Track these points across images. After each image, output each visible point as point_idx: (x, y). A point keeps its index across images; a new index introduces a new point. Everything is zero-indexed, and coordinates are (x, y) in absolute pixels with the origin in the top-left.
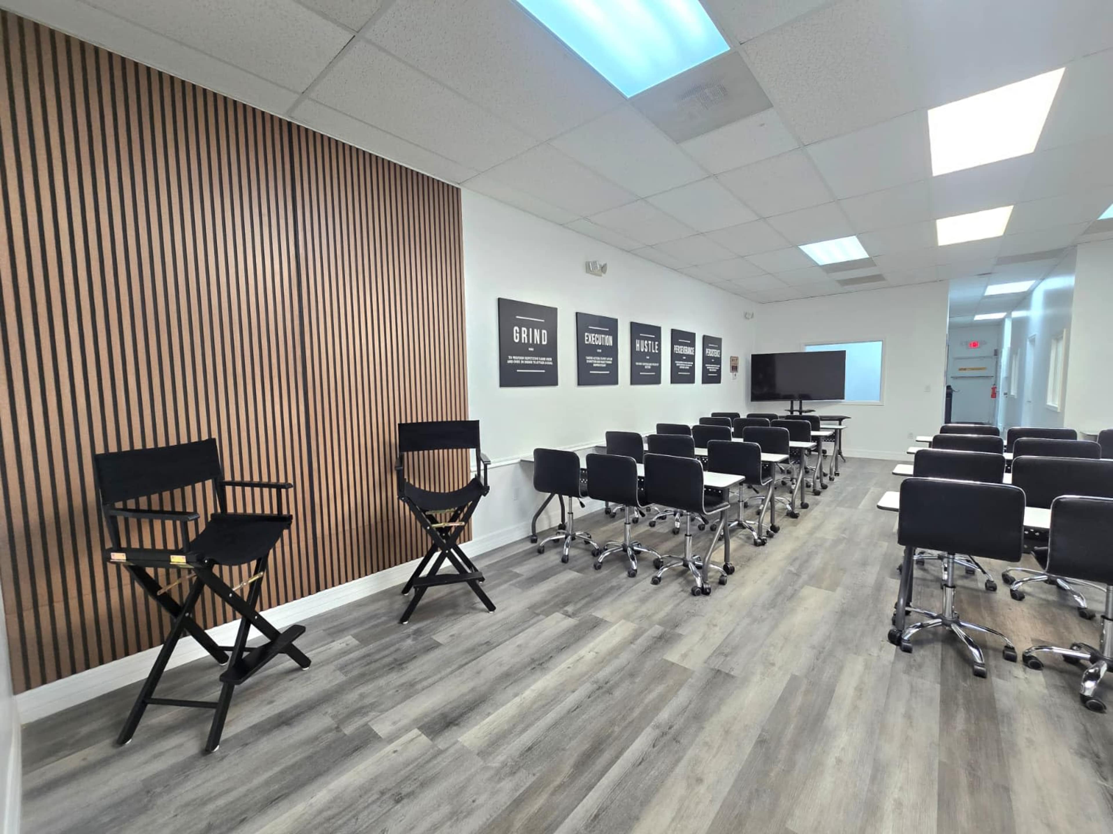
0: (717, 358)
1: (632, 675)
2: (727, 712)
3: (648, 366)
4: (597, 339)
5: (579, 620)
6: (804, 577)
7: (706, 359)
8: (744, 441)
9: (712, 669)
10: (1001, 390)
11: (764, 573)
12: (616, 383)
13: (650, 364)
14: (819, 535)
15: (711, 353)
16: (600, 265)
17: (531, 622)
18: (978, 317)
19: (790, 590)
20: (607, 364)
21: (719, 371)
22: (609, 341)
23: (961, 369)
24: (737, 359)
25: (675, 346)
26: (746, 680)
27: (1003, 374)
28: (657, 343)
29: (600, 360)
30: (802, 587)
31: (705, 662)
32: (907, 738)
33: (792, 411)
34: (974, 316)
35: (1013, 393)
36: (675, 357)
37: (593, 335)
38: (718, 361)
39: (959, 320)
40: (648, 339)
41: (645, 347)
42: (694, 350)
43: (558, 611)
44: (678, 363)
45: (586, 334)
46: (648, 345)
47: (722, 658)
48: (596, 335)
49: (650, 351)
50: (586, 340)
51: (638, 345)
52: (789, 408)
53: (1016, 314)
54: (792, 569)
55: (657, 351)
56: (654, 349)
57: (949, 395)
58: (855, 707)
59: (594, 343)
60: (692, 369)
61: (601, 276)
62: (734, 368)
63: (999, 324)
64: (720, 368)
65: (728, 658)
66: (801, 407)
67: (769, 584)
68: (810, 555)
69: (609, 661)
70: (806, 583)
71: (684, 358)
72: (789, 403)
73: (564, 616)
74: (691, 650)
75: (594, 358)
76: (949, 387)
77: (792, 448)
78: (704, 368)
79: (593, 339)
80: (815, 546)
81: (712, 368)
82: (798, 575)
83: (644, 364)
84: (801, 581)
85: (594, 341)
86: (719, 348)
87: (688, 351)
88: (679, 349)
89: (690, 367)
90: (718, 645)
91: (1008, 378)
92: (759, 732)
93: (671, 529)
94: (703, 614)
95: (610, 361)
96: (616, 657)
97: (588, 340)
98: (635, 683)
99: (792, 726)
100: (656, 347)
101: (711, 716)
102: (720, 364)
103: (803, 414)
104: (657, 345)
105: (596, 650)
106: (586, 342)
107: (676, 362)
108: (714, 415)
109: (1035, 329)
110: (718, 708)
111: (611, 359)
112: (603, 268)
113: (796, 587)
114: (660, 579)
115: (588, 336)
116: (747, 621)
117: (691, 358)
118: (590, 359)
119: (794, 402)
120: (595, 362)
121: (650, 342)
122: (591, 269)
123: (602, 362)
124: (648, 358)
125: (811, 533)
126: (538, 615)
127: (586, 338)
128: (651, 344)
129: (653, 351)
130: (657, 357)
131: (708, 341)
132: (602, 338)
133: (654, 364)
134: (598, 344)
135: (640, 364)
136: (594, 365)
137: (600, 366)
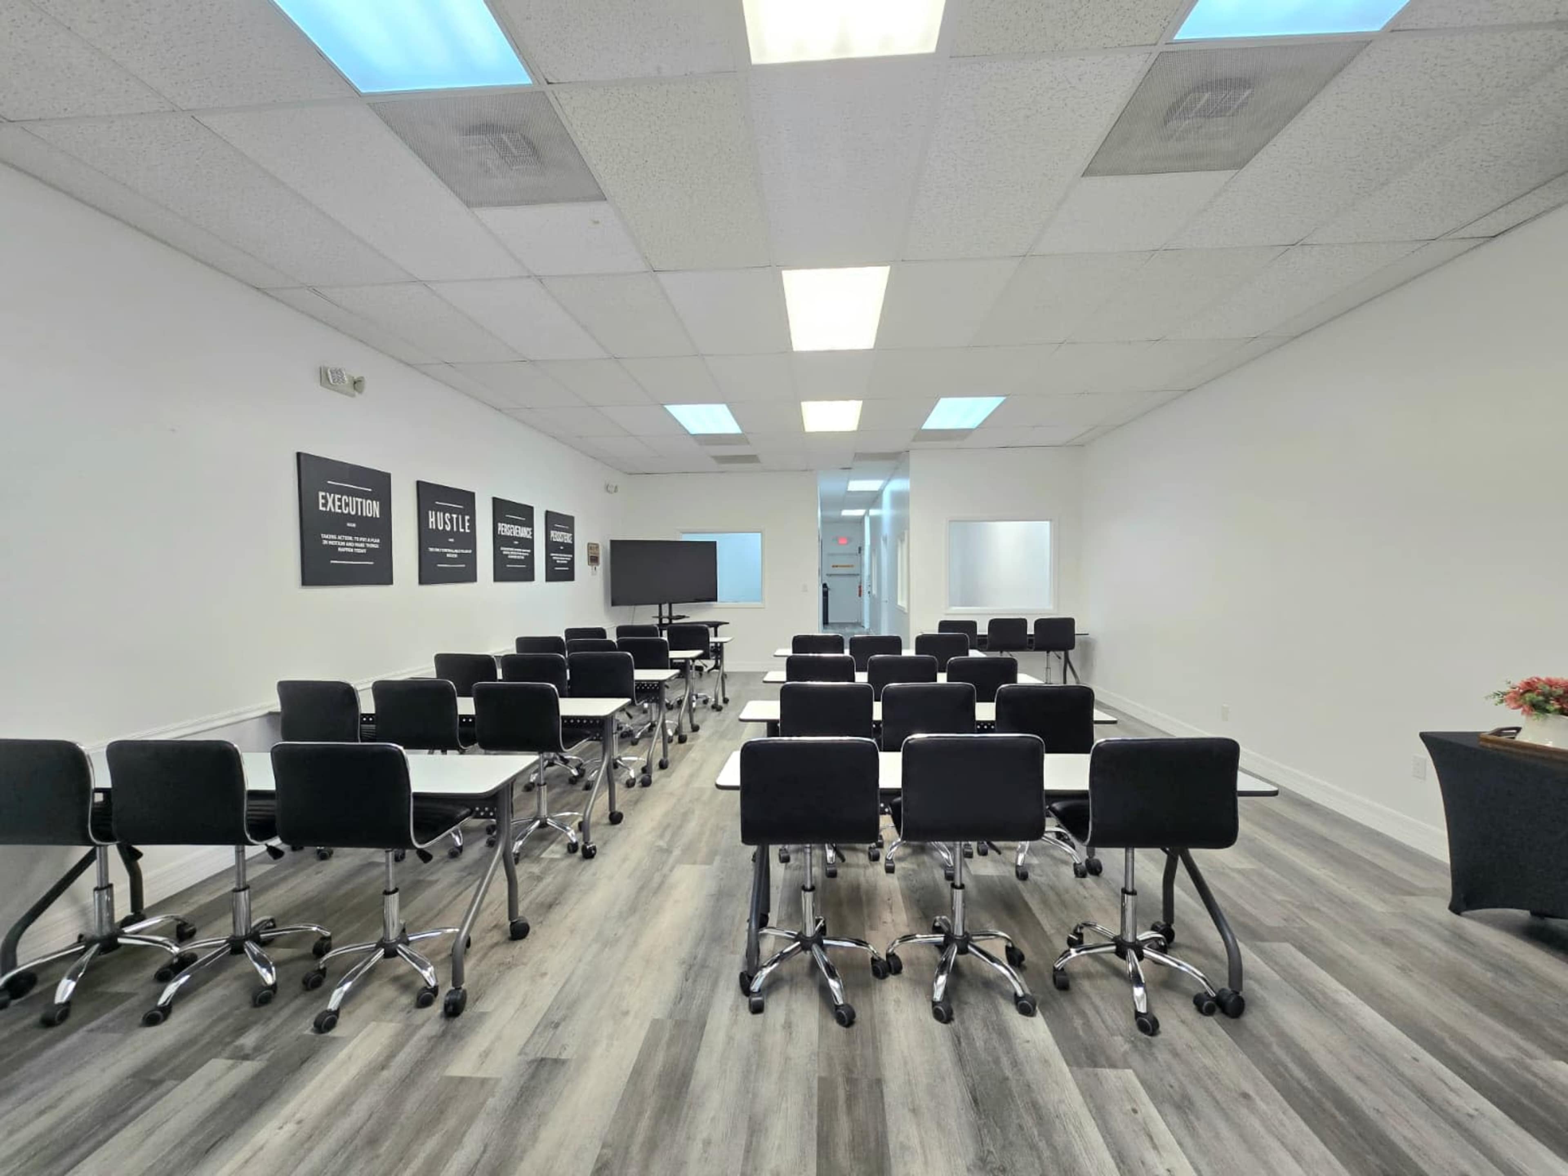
0: (568, 544)
1: (373, 1142)
2: (548, 1138)
3: (452, 553)
4: (347, 505)
6: (677, 851)
7: (551, 547)
9: (531, 1062)
10: (865, 589)
11: (625, 860)
12: (389, 581)
13: (456, 551)
14: (696, 784)
15: (557, 536)
16: (351, 378)
18: (845, 513)
19: (657, 878)
20: (369, 549)
21: (571, 564)
22: (372, 509)
23: (833, 566)
24: (597, 546)
25: (499, 524)
26: (583, 1061)
27: (866, 572)
28: (467, 518)
29: (355, 542)
30: (672, 869)
31: (520, 1054)
33: (659, 618)
34: (842, 510)
35: (874, 592)
36: (499, 540)
37: (338, 496)
38: (569, 549)
39: (829, 514)
40: (451, 511)
41: (445, 523)
42: (533, 531)
44: (506, 550)
45: (321, 494)
46: (451, 520)
47: (549, 1033)
48: (345, 497)
49: (455, 529)
50: (320, 505)
51: (432, 520)
52: (657, 615)
53: (873, 512)
54: (662, 843)
55: (467, 531)
56: (464, 527)
57: (825, 593)
59: (340, 511)
60: (530, 559)
61: (353, 396)
62: (593, 560)
63: (860, 520)
64: (573, 559)
65: (560, 1030)
66: (671, 613)
67: (629, 877)
68: (685, 816)
70: (679, 861)
71: (516, 542)
72: (656, 607)
74: (498, 1038)
75: (340, 538)
76: (825, 586)
78: (548, 558)
79: (337, 503)
80: (690, 801)
81: (561, 558)
82: (668, 851)
83: (445, 550)
84: (672, 859)
85: (340, 507)
86: (571, 530)
87: (524, 532)
88: (505, 529)
89: (526, 557)
90: (545, 1008)
91: (870, 577)
92: (598, 1152)
94: (525, 960)
95: (374, 543)
97: (325, 505)
100: (467, 524)
102: (572, 552)
104: (469, 521)
106: (321, 508)
107: (502, 549)
109: (886, 529)
110: (534, 1135)
111: (378, 541)
112: (358, 383)
113: (666, 870)
115: (324, 498)
116: (595, 947)
117: (528, 544)
118: (329, 539)
119: (663, 606)
120: (343, 544)
121: (455, 516)
122: (331, 381)
123: (357, 545)
124: (451, 540)
125: (687, 784)
127: (321, 501)
128: (457, 519)
129: (462, 530)
130: (470, 541)
131: (553, 520)
132: (357, 502)
133: (462, 551)
134: (349, 513)
135: (437, 550)
136: (339, 549)
137: (354, 553)
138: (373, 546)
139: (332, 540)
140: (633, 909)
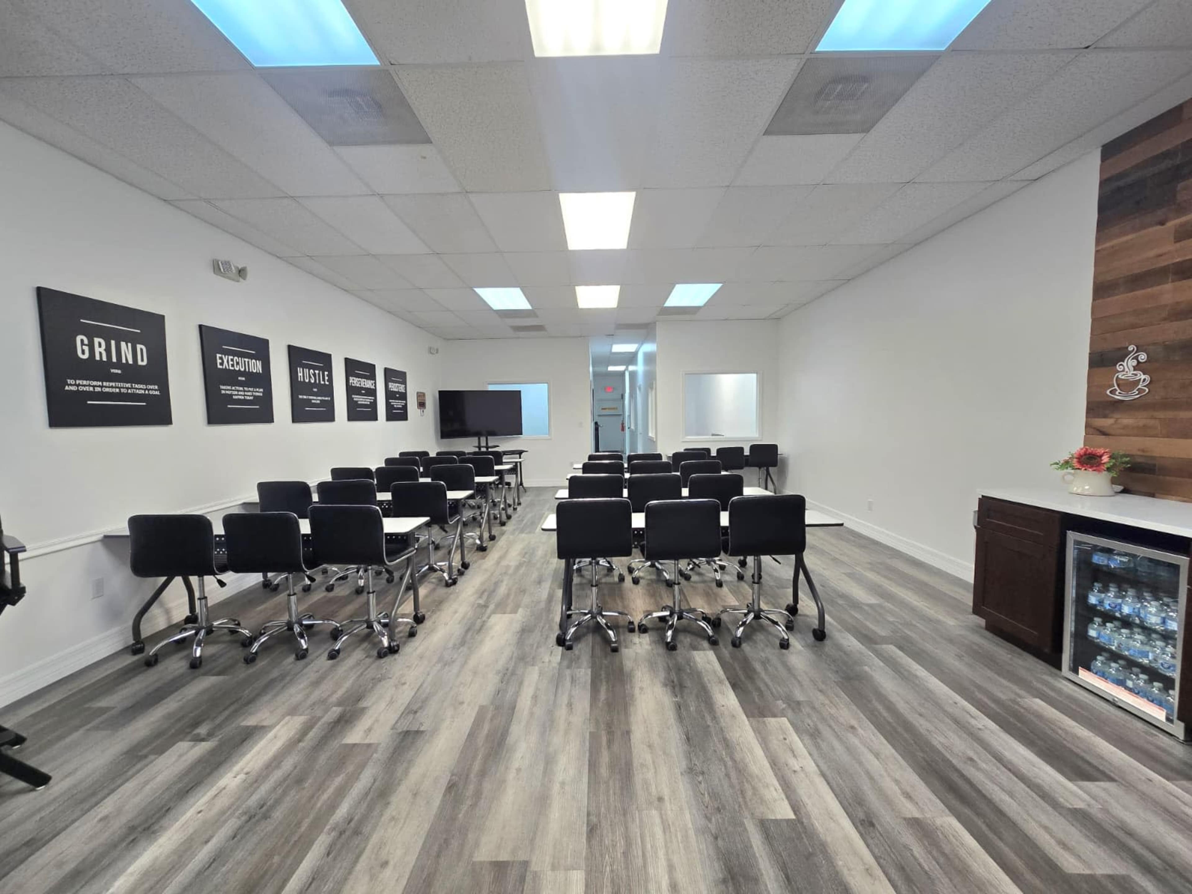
0: (401, 393)
1: (299, 781)
2: (415, 773)
3: (316, 400)
4: (238, 363)
5: (218, 741)
6: (492, 607)
7: (390, 395)
8: (432, 480)
9: (400, 733)
10: (627, 426)
11: (456, 612)
12: (272, 420)
13: (319, 398)
14: (505, 563)
15: (393, 387)
16: (237, 268)
17: (130, 773)
18: (611, 368)
19: (479, 623)
20: (255, 397)
21: (405, 408)
22: (256, 366)
23: (603, 409)
24: (423, 395)
25: (351, 378)
26: (435, 731)
27: (627, 414)
28: (326, 373)
29: (244, 391)
30: (489, 617)
31: (392, 729)
32: (569, 723)
33: (479, 447)
34: (608, 366)
35: (633, 427)
36: (351, 390)
37: (230, 357)
38: (403, 396)
39: (598, 369)
40: (314, 368)
41: (310, 377)
42: (375, 383)
43: (181, 740)
44: (356, 398)
45: (218, 355)
46: (314, 375)
47: (411, 716)
48: (236, 358)
49: (317, 382)
50: (218, 364)
51: (300, 374)
52: (477, 445)
53: (631, 368)
54: (481, 601)
55: (327, 383)
56: (324, 380)
57: (597, 430)
58: (532, 714)
59: (233, 368)
60: (374, 405)
61: (238, 281)
62: (422, 405)
63: (622, 374)
64: (406, 404)
65: (418, 714)
66: (487, 443)
67: (459, 623)
68: (497, 584)
69: (267, 776)
70: (494, 612)
71: (363, 392)
72: (476, 439)
73: (192, 743)
74: (377, 721)
75: (233, 388)
76: (596, 423)
77: (477, 483)
78: (388, 404)
79: (231, 363)
80: (500, 574)
81: (397, 403)
82: (486, 606)
83: (311, 397)
84: (489, 611)
85: (233, 365)
86: (404, 382)
87: (368, 384)
88: (355, 381)
89: (370, 402)
90: (407, 703)
91: (630, 416)
92: (449, 778)
93: (354, 589)
94: (390, 676)
95: (259, 392)
96: (278, 766)
97: (222, 364)
98: (304, 789)
99: (480, 756)
100: (326, 378)
101: (399, 784)
102: (405, 399)
103: (490, 450)
104: (327, 375)
105: (245, 771)
106: (219, 367)
107: (353, 396)
108: (401, 454)
109: (640, 380)
110: (406, 772)
111: (261, 390)
112: (242, 273)
113: (484, 618)
114: (338, 651)
115: (221, 358)
116: (439, 666)
117: (372, 392)
118: (225, 389)
119: (481, 438)
120: (236, 393)
121: (317, 372)
122: (222, 270)
123: (246, 393)
124: (315, 390)
125: (498, 563)
126: (146, 756)
127: (219, 361)
128: (319, 374)
129: (322, 382)
130: (329, 390)
131: (390, 374)
132: (245, 361)
133: (323, 398)
134: (239, 370)
135: (305, 397)
136: (234, 397)
137: (245, 399)
138: (257, 394)
139: (228, 390)
140: (463, 643)
